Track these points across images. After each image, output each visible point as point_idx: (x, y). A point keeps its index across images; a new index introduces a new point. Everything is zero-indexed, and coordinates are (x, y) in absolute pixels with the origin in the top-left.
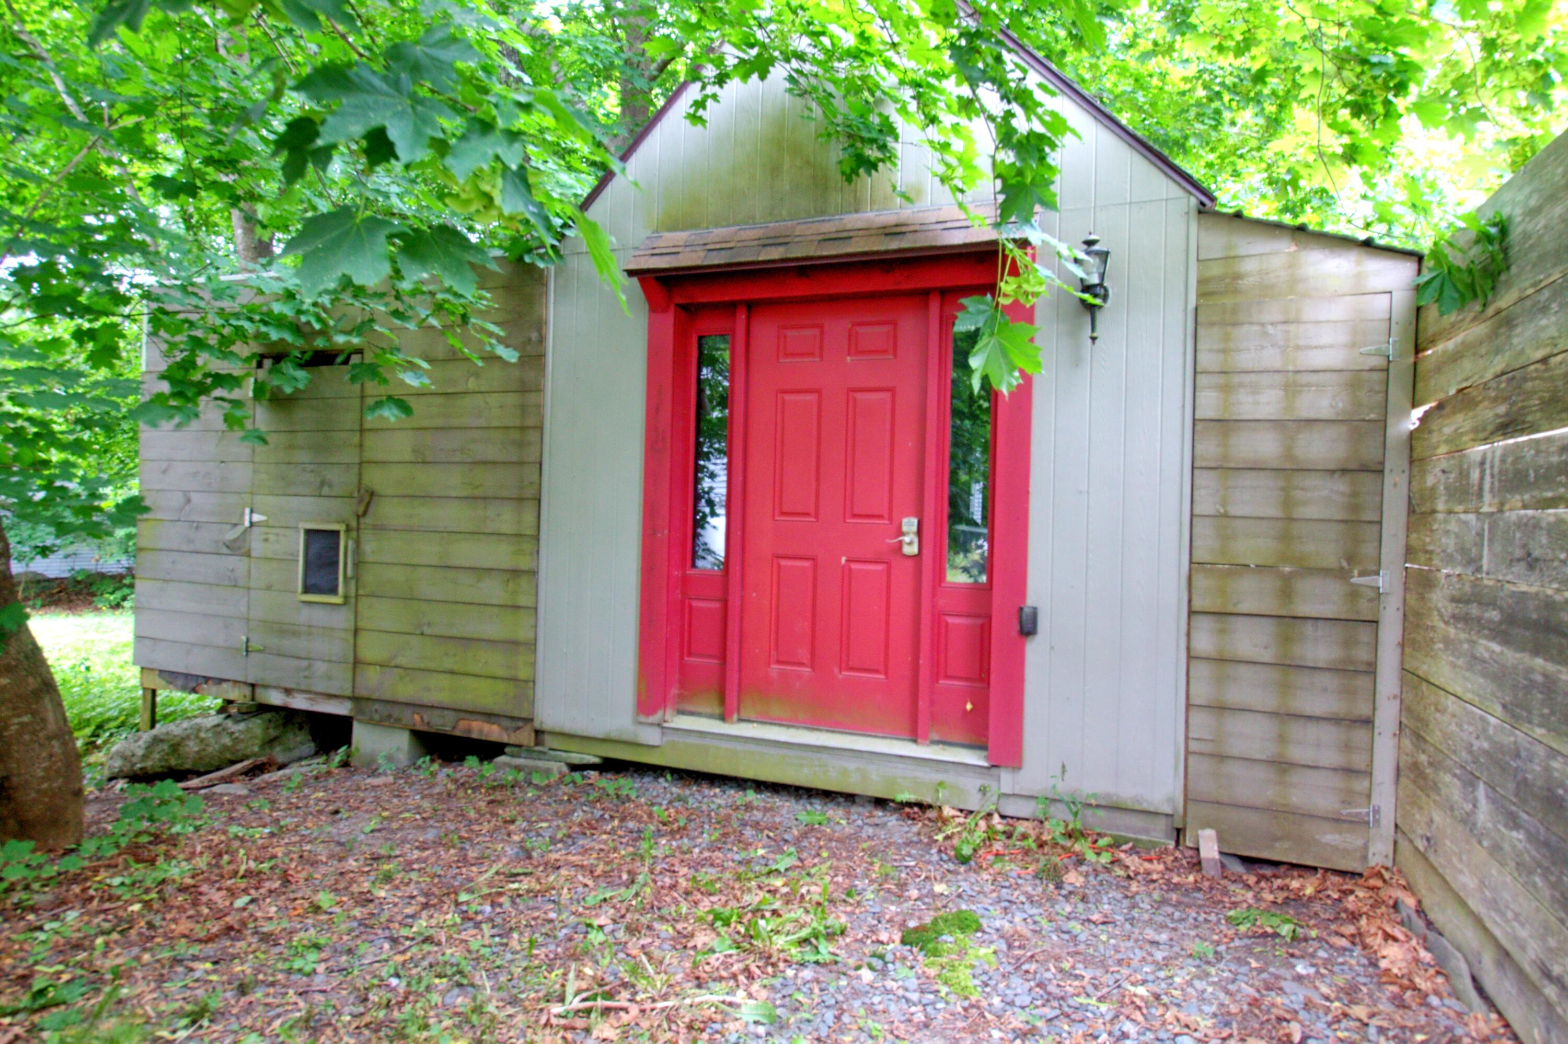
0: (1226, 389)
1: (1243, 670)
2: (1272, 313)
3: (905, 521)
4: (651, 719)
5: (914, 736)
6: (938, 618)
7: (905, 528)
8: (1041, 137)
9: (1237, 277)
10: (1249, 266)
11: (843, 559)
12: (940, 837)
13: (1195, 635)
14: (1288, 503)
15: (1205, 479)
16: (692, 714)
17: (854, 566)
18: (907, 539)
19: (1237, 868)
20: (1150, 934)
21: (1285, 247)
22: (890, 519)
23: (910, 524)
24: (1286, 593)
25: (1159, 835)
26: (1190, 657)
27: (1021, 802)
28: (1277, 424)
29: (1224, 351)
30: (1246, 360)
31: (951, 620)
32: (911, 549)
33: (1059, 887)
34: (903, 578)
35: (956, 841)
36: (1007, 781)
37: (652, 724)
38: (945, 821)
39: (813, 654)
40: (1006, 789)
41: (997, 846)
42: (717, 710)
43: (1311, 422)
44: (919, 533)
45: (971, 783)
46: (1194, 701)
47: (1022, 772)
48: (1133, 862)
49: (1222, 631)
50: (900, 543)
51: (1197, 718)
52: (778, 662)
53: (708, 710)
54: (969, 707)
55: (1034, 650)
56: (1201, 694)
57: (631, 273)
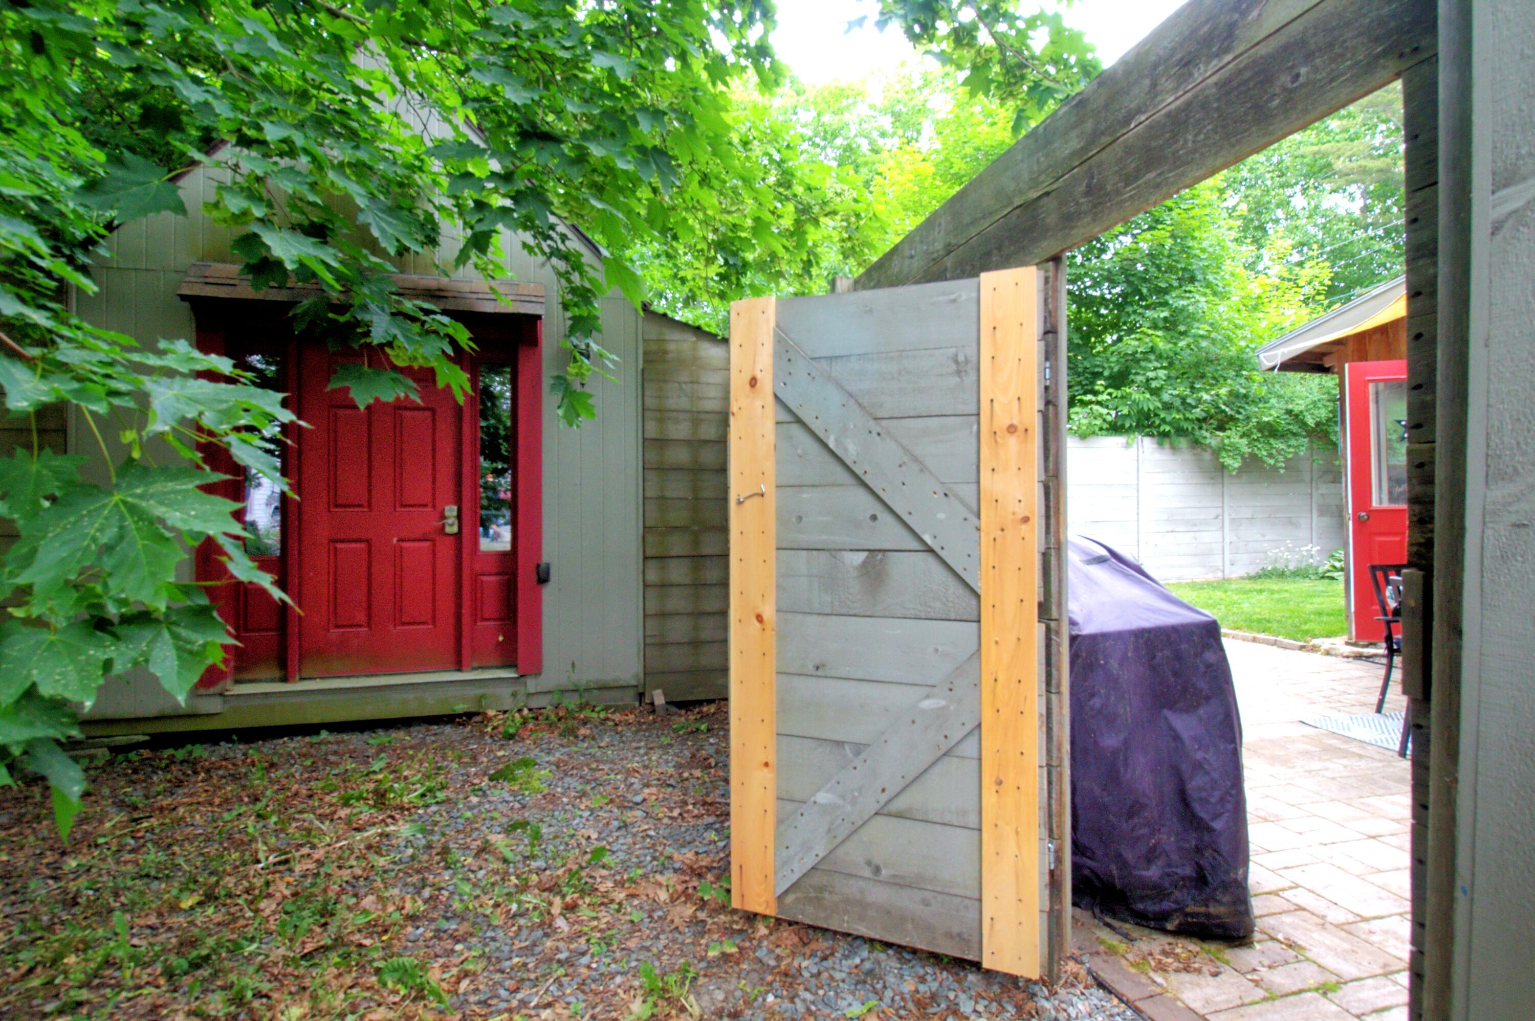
0: (661, 421)
1: (675, 590)
2: (684, 377)
3: (447, 508)
4: (212, 690)
5: (459, 666)
6: (475, 578)
7: (447, 514)
8: (589, 290)
9: (665, 352)
10: (672, 347)
11: (395, 540)
12: (489, 729)
13: (648, 571)
14: (695, 490)
15: (651, 475)
16: (251, 681)
17: (404, 544)
18: (450, 521)
19: (674, 709)
20: (634, 745)
21: (691, 338)
22: (434, 506)
23: (451, 511)
24: (696, 542)
25: (629, 698)
26: (645, 586)
27: (541, 697)
28: (688, 442)
29: (659, 397)
30: (672, 403)
31: (485, 578)
32: (453, 529)
33: (576, 737)
34: (446, 551)
35: (501, 729)
36: (532, 684)
37: (214, 695)
38: (490, 719)
39: (369, 617)
40: (532, 690)
41: (531, 726)
42: (277, 673)
43: (706, 442)
44: (459, 517)
45: (505, 692)
46: (649, 612)
47: (543, 676)
48: (617, 717)
49: (663, 568)
50: (443, 526)
51: (650, 623)
52: (337, 626)
53: (269, 676)
54: (501, 638)
55: (548, 593)
56: (652, 607)
57: (184, 298)
